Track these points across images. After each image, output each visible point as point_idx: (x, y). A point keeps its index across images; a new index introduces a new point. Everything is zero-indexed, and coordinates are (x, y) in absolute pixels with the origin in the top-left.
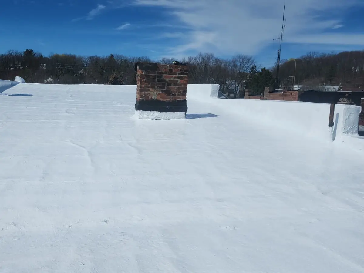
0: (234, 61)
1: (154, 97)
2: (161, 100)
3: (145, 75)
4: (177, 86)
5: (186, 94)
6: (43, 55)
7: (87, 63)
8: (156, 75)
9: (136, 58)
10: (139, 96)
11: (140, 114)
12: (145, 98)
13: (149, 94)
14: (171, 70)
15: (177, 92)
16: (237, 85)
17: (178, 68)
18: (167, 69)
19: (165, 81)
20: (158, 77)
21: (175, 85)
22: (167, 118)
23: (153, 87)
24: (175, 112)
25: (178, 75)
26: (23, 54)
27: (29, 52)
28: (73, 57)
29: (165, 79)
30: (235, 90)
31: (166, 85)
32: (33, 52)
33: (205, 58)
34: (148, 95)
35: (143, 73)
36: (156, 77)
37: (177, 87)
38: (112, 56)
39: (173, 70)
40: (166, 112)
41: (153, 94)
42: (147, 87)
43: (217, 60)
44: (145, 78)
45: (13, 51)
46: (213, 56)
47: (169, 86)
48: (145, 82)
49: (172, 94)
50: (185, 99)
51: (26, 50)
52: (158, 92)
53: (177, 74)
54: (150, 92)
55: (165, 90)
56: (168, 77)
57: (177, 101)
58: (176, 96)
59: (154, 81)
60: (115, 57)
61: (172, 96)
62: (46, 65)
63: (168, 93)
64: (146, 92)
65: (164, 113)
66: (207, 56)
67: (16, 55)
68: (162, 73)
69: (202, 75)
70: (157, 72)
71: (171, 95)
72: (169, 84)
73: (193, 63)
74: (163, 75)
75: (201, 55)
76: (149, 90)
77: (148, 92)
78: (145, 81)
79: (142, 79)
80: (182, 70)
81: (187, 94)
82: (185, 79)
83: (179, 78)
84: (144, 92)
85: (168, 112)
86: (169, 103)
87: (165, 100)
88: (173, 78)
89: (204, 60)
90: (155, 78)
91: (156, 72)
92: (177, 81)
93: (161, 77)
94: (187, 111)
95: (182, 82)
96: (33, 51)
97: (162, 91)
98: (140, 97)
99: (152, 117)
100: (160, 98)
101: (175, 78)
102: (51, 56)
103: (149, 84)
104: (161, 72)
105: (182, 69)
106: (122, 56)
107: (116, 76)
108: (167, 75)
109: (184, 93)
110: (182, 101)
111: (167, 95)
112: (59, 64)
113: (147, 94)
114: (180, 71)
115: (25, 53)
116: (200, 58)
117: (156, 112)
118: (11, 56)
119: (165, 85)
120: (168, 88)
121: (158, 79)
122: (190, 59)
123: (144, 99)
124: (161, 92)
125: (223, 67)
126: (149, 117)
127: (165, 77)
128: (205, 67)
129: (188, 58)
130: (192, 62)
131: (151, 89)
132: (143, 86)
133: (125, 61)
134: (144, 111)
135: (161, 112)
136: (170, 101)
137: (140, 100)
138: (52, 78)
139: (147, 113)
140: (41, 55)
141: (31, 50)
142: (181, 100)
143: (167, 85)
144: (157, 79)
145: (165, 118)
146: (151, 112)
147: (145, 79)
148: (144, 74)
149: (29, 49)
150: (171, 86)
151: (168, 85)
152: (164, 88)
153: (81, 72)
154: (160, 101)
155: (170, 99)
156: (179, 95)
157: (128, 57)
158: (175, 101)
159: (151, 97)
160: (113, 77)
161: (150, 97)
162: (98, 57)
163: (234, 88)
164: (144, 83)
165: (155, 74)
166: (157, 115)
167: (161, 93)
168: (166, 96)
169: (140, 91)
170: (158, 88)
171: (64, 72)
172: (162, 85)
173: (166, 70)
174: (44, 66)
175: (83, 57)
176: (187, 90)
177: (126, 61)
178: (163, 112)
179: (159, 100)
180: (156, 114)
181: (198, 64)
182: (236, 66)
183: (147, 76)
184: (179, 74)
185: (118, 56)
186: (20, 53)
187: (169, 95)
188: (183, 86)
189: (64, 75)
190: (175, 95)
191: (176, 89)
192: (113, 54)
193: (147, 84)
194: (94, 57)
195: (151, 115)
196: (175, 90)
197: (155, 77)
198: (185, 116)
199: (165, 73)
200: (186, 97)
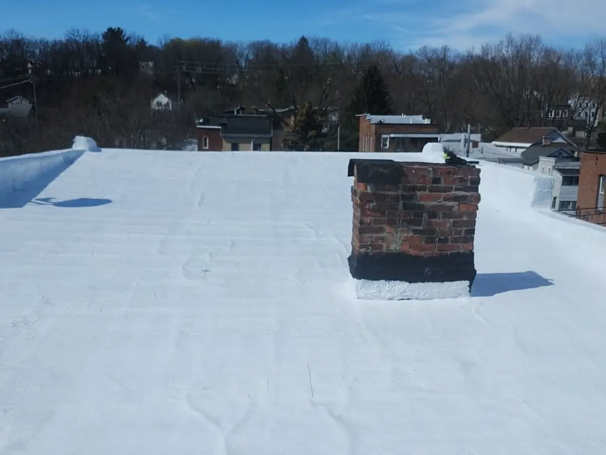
0: (589, 55)
1: (394, 247)
2: (412, 252)
3: (374, 194)
4: (451, 218)
5: (473, 238)
6: (146, 40)
7: (247, 59)
8: (400, 192)
9: (359, 46)
10: (357, 244)
11: (359, 287)
12: (372, 249)
13: (382, 239)
14: (436, 181)
15: (451, 234)
16: (593, 110)
17: (456, 176)
18: (427, 178)
19: (421, 207)
20: (403, 197)
21: (446, 216)
22: (427, 296)
23: (391, 223)
24: (446, 283)
25: (453, 192)
26: (101, 39)
27: (114, 35)
28: (214, 46)
29: (422, 203)
30: (588, 122)
31: (425, 215)
32: (124, 33)
33: (521, 47)
34: (380, 242)
35: (366, 189)
36: (400, 198)
37: (451, 220)
38: (304, 40)
39: (442, 180)
40: (423, 282)
41: (392, 241)
42: (376, 222)
43: (548, 52)
44: (372, 201)
45: (78, 31)
46: (539, 40)
47: (433, 220)
48: (374, 210)
49: (440, 239)
50: (471, 249)
51: (107, 31)
52: (406, 235)
53: (450, 189)
54: (384, 235)
55: (421, 228)
56: (429, 198)
57: (451, 254)
58: (450, 243)
59: (395, 208)
60: (310, 44)
61: (439, 242)
62: (155, 65)
63: (430, 235)
64: (374, 235)
65: (420, 284)
66: (525, 43)
67: (84, 41)
68: (414, 189)
69: (512, 88)
70: (403, 186)
71: (437, 240)
72: (433, 215)
73: (493, 58)
74: (418, 193)
75: (510, 41)
76: (381, 230)
77: (380, 235)
78: (371, 208)
79: (366, 204)
80: (464, 181)
81: (476, 236)
82: (471, 202)
83: (456, 198)
84: (370, 235)
85: (428, 281)
86: (430, 261)
87: (422, 253)
88: (441, 200)
89: (518, 52)
90: (398, 201)
91: (401, 185)
92: (452, 207)
93: (411, 197)
94: (474, 279)
95: (463, 208)
96: (122, 30)
97: (415, 231)
98: (361, 247)
99: (389, 296)
100: (410, 247)
101: (446, 199)
102: (163, 43)
103: (383, 214)
104: (413, 185)
105: (466, 178)
106: (325, 42)
107: (310, 108)
108: (427, 192)
109: (469, 236)
110: (464, 255)
111: (426, 242)
112: (183, 62)
113: (378, 239)
114: (460, 182)
115: (105, 36)
116: (508, 46)
117: (398, 281)
118: (75, 45)
119: (422, 217)
120: (429, 224)
121: (404, 204)
122: (485, 51)
123: (369, 251)
124: (411, 234)
125: (562, 67)
126: (383, 294)
127: (422, 198)
128: (521, 67)
129: (480, 47)
130: (490, 57)
131: (387, 228)
132: (368, 220)
133: (334, 54)
134: (370, 281)
135: (410, 282)
136: (435, 255)
137: (360, 253)
138: (167, 95)
139: (376, 286)
140: (143, 40)
141: (119, 29)
142: (462, 251)
143: (427, 217)
144: (401, 203)
145: (421, 296)
146: (387, 282)
147: (371, 205)
148: (369, 191)
149: (113, 28)
150: (436, 218)
151: (429, 218)
152: (419, 225)
153: (234, 80)
154: (410, 255)
155: (434, 250)
156: (456, 241)
157: (341, 43)
158: (447, 254)
159: (388, 247)
160: (304, 111)
161: (384, 245)
162: (272, 45)
163: (586, 115)
164: (369, 212)
165: (396, 191)
166: (402, 289)
167: (412, 237)
168: (423, 243)
169: (360, 233)
170: (405, 223)
171: (194, 80)
172: (414, 216)
173: (424, 180)
174: (148, 67)
175: (236, 45)
176: (476, 227)
177: (336, 54)
178: (415, 281)
179: (407, 253)
180: (399, 287)
181: (505, 61)
182: (592, 65)
183: (376, 196)
184: (456, 190)
185: (317, 42)
186: (93, 36)
187: (431, 241)
188: (465, 219)
189: (194, 89)
190: (445, 241)
191: (448, 225)
192: (306, 37)
193: (379, 214)
194: (263, 43)
195: (387, 289)
196: (447, 230)
197: (396, 198)
198: (470, 291)
199: (423, 189)
200: (473, 246)
